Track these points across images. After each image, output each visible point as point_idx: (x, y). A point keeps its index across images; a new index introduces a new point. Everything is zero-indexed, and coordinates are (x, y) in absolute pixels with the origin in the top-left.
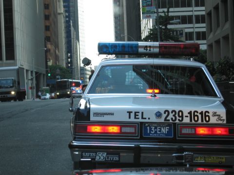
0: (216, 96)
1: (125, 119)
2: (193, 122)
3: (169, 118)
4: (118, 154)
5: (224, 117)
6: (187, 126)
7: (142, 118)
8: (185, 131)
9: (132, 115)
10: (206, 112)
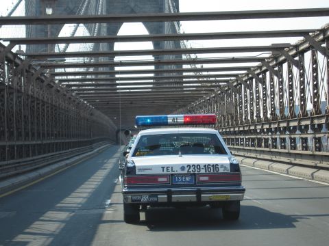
1: (160, 172)
2: (207, 172)
3: (190, 170)
4: (157, 196)
5: (229, 168)
6: (203, 175)
7: (172, 171)
8: (202, 178)
9: (165, 169)
10: (216, 165)
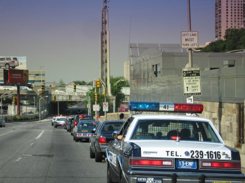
0: (219, 142)
1: (164, 155)
2: (210, 158)
3: (194, 156)
4: (162, 179)
5: (230, 156)
6: (206, 161)
7: (176, 155)
8: (205, 164)
9: (170, 153)
10: (218, 152)
